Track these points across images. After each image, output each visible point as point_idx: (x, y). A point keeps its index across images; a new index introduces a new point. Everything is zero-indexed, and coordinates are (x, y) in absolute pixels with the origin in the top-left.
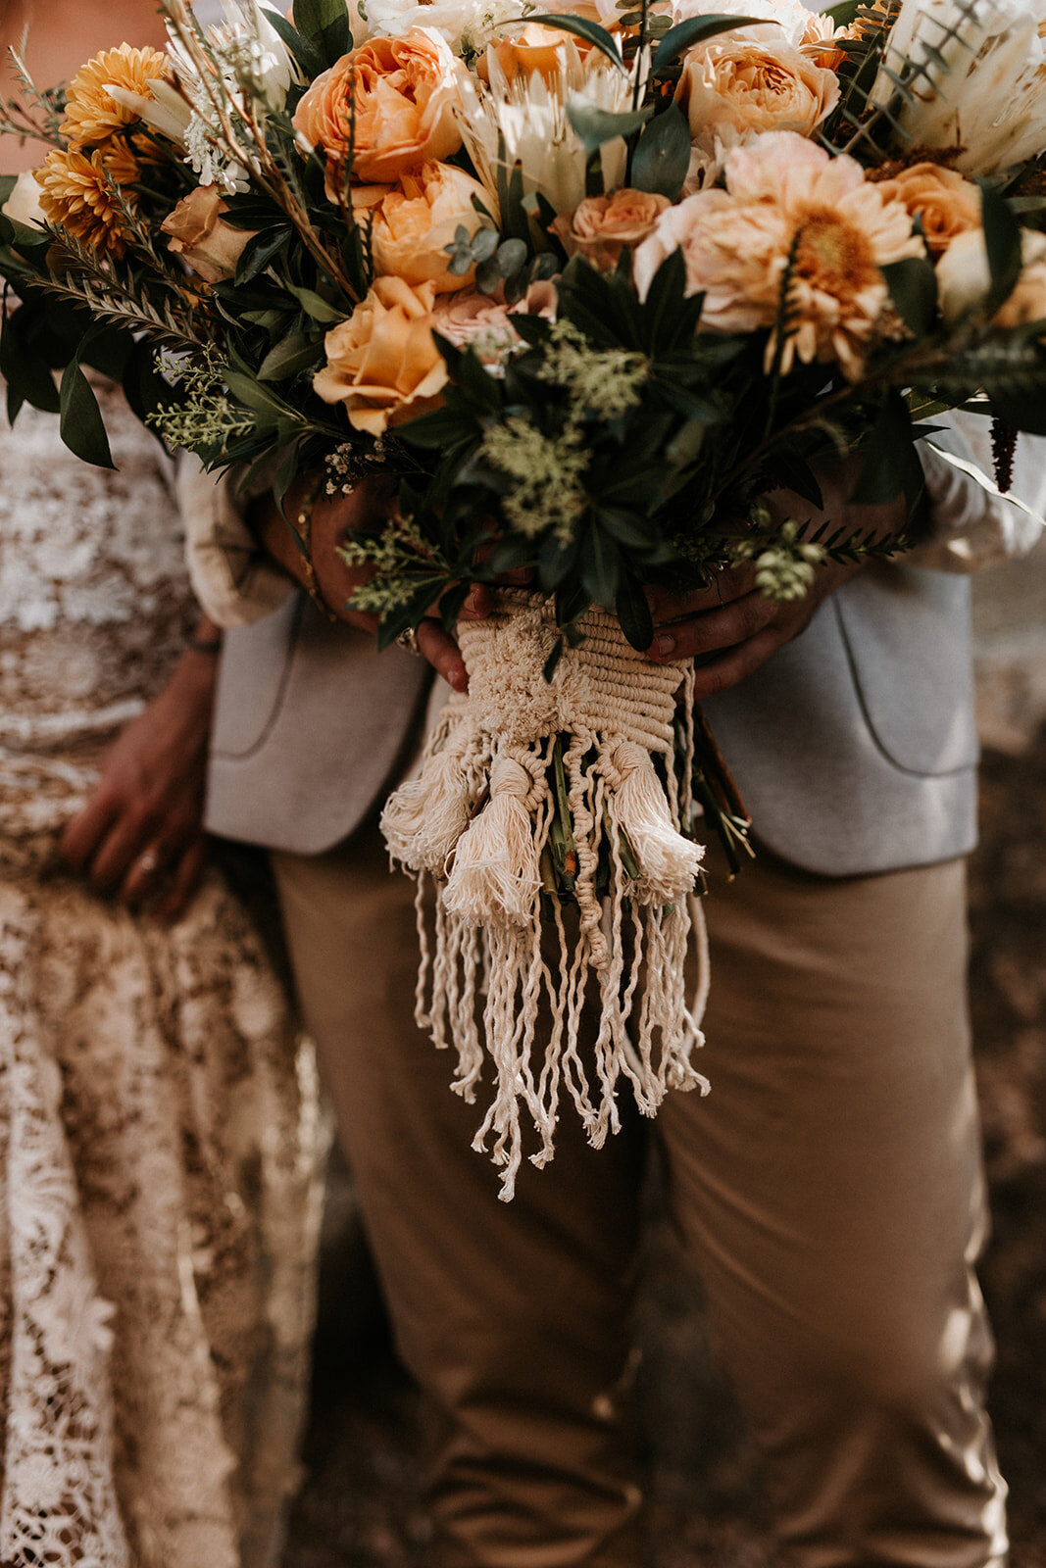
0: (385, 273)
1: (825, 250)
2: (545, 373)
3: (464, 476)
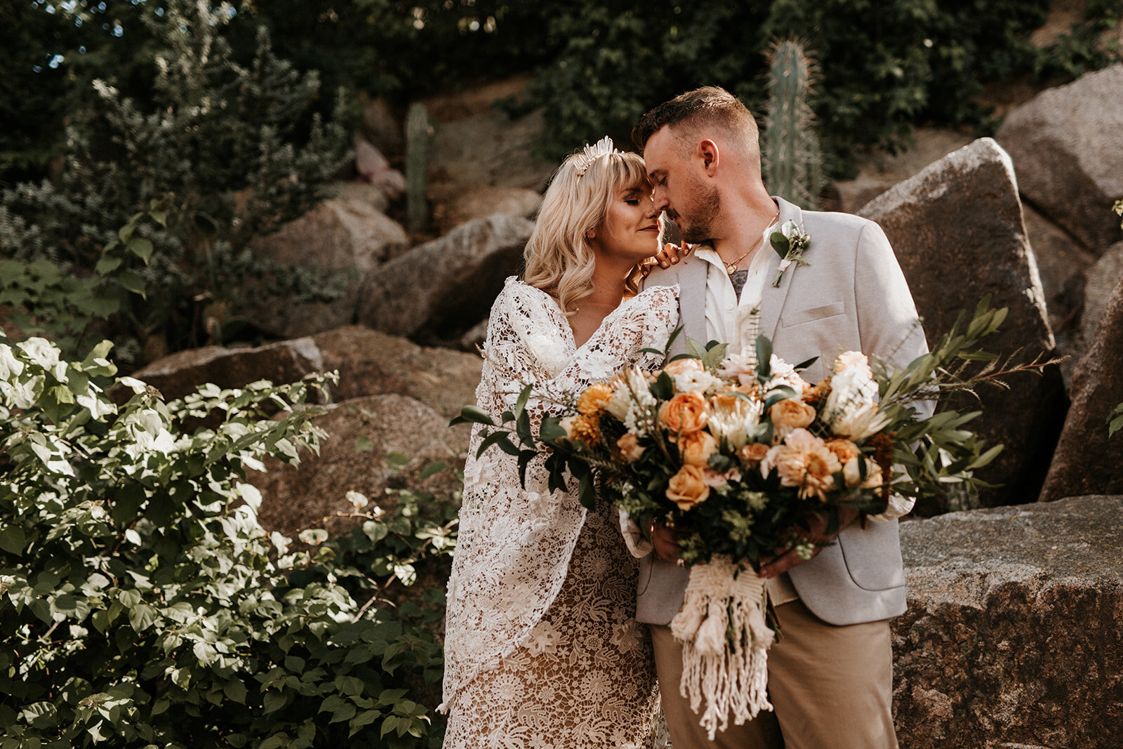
0: (688, 463)
1: (815, 467)
2: (740, 497)
3: (715, 524)
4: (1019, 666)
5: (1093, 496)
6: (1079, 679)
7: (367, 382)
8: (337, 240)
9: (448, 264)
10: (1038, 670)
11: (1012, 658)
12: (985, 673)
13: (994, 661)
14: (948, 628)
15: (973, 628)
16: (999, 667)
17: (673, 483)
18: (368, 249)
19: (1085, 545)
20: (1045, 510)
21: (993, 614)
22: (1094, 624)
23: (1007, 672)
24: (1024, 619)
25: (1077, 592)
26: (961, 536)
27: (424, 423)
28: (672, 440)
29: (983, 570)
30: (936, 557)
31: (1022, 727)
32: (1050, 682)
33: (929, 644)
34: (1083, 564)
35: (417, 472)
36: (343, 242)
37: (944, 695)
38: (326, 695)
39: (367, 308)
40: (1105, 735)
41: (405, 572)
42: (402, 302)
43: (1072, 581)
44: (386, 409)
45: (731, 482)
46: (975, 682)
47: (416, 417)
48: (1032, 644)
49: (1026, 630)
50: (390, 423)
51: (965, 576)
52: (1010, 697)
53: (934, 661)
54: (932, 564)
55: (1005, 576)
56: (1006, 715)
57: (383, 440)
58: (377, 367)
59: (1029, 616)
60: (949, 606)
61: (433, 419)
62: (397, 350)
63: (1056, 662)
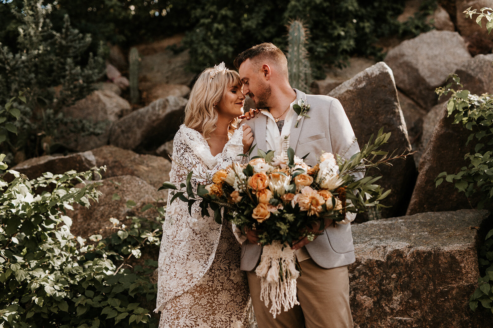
0: (261, 203)
1: (314, 202)
2: (283, 216)
3: (273, 228)
4: (400, 285)
5: (429, 213)
6: (425, 289)
7: (115, 170)
8: (99, 108)
9: (149, 118)
10: (408, 286)
11: (397, 281)
12: (387, 288)
13: (390, 283)
14: (371, 269)
15: (381, 269)
16: (392, 285)
17: (255, 211)
18: (113, 112)
19: (426, 233)
20: (410, 219)
21: (389, 263)
22: (431, 266)
23: (396, 287)
24: (402, 265)
25: (424, 253)
26: (375, 231)
27: (142, 187)
28: (254, 193)
29: (384, 245)
30: (364, 239)
31: (402, 310)
32: (413, 291)
33: (363, 277)
34: (426, 241)
35: (140, 209)
36: (102, 109)
37: (369, 298)
38: (104, 307)
39: (114, 138)
40: (436, 312)
41: (136, 253)
42: (130, 135)
43: (421, 248)
44: (125, 182)
45: (279, 210)
46: (382, 292)
47: (139, 185)
48: (406, 275)
49: (403, 269)
50: (127, 188)
51: (377, 247)
52: (397, 298)
53: (365, 284)
54: (363, 243)
55: (394, 247)
56: (395, 306)
57: (124, 195)
58: (120, 164)
59: (404, 263)
60: (371, 260)
61: (146, 186)
62: (129, 156)
63: (416, 282)
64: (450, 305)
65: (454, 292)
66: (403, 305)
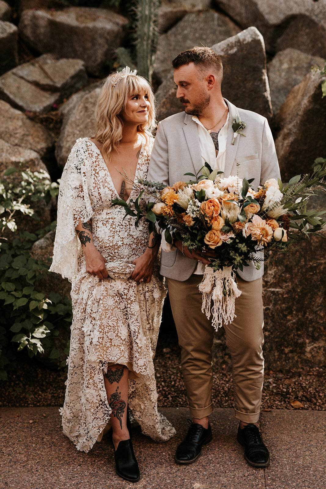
4: (275, 260)
6: (297, 265)
10: (282, 262)
23: (270, 263)
31: (275, 283)
32: (286, 266)
40: (305, 284)
41: (12, 225)
45: (231, 238)
63: (289, 259)
64: (317, 278)
65: (322, 267)
66: (276, 279)
